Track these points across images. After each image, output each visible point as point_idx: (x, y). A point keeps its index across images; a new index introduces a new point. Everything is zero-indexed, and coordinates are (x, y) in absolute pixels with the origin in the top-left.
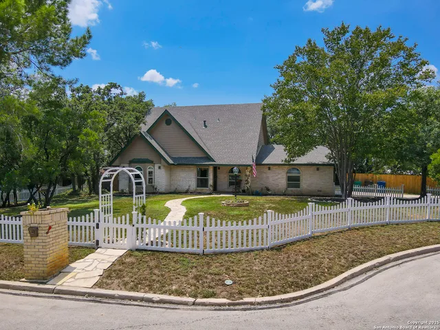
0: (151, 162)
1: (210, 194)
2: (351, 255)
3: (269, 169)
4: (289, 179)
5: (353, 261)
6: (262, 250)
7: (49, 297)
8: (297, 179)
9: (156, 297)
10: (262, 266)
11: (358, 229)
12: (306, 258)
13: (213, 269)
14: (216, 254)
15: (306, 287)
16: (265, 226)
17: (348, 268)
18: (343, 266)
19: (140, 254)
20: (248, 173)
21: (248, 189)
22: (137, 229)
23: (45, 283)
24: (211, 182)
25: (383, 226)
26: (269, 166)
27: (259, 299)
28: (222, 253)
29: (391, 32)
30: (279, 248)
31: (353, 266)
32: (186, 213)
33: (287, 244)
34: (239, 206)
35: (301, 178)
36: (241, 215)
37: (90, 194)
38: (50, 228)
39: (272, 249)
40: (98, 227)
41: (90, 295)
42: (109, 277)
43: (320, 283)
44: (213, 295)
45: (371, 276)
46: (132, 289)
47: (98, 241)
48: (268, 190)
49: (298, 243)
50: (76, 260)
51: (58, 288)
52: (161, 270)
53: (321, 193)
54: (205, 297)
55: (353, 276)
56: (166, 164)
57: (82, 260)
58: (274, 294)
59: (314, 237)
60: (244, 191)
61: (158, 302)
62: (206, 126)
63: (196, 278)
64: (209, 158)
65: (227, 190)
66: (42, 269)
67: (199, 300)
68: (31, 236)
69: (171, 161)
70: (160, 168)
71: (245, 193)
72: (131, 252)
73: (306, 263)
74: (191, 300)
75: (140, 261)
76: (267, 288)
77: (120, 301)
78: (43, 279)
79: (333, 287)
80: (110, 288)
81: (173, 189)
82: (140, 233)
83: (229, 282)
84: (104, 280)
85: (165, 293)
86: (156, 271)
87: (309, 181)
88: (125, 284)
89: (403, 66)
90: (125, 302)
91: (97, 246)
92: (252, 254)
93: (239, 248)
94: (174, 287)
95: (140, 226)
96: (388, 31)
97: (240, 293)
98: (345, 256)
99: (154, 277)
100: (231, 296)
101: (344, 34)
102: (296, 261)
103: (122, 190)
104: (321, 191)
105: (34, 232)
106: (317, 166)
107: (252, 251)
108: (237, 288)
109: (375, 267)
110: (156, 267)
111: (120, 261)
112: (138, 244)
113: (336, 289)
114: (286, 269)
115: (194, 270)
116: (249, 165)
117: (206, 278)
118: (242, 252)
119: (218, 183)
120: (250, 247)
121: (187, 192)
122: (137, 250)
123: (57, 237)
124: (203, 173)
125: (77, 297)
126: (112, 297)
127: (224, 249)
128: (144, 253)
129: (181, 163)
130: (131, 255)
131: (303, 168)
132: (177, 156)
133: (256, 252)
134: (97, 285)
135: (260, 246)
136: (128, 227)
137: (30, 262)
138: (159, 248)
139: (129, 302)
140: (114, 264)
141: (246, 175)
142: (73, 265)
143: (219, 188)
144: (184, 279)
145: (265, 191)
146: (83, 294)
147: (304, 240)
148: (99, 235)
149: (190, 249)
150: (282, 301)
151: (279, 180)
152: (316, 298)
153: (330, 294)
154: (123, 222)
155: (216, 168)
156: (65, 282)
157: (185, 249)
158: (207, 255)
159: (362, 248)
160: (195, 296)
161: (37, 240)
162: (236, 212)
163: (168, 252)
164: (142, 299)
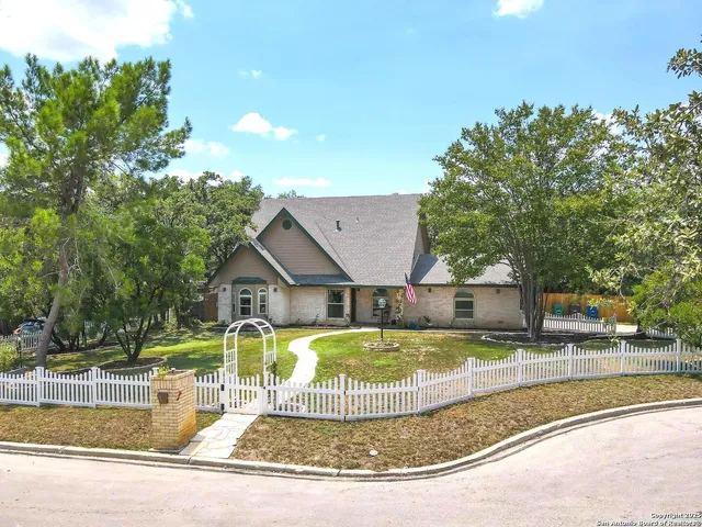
0: (264, 282)
1: (347, 327)
2: (512, 422)
3: (430, 290)
4: (458, 305)
5: (513, 429)
6: (412, 415)
7: (185, 468)
8: (470, 305)
9: (299, 468)
10: (410, 435)
11: (529, 388)
12: (461, 425)
13: (357, 438)
14: (359, 420)
15: (455, 458)
16: (415, 388)
17: (505, 437)
18: (500, 435)
19: (274, 421)
20: (399, 298)
21: (400, 320)
22: (269, 392)
23: (177, 454)
24: (347, 310)
25: (562, 383)
26: (430, 287)
27: (405, 470)
28: (365, 420)
29: (593, 113)
30: (430, 413)
31: (512, 435)
32: (319, 364)
33: (440, 408)
34: (387, 351)
35: (475, 304)
36: (389, 366)
37: (179, 328)
38: (180, 393)
39: (423, 414)
40: (223, 389)
41: (229, 466)
42: (244, 446)
43: (470, 453)
44: (358, 466)
45: (529, 446)
46: (272, 460)
47: (223, 405)
48: (428, 321)
49: (455, 407)
50: (203, 427)
51: (194, 458)
52: (299, 439)
53: (503, 326)
54: (349, 468)
55: (509, 446)
56: (284, 286)
57: (209, 428)
58: (421, 465)
59: (474, 399)
60: (394, 322)
61: (300, 473)
62: (339, 229)
63: (339, 448)
64: (344, 276)
65: (369, 321)
66: (172, 438)
67: (343, 471)
68: (161, 403)
69: (291, 282)
70: (275, 290)
71: (395, 325)
72: (263, 418)
73: (460, 431)
74: (336, 471)
75: (275, 429)
76: (414, 459)
77: (261, 472)
78: (174, 448)
79: (484, 458)
80: (248, 459)
81: (294, 319)
82: (272, 396)
83: (373, 453)
84: (241, 451)
85: (307, 463)
86: (294, 441)
87: (485, 309)
88: (264, 455)
89: (608, 159)
90: (267, 473)
91: (221, 411)
92: (400, 420)
93: (386, 413)
94: (316, 458)
95: (272, 388)
96: (589, 111)
97: (386, 464)
98: (506, 422)
99: (293, 448)
100: (376, 467)
101: (527, 116)
102: (448, 429)
103: (224, 322)
104: (502, 322)
105: (164, 398)
106: (497, 288)
107: (400, 416)
108: (382, 459)
109: (538, 435)
110: (294, 436)
111: (253, 429)
112: (270, 409)
113: (487, 460)
114: (436, 438)
115: (336, 439)
116: (401, 287)
117: (349, 448)
118: (388, 418)
119: (358, 310)
120: (397, 413)
121: (314, 325)
122: (269, 416)
123: (186, 403)
124: (336, 296)
125: (216, 468)
126: (253, 468)
127: (368, 415)
128: (278, 419)
129: (306, 283)
130: (263, 422)
131: (477, 290)
132: (300, 274)
133: (405, 418)
134: (235, 455)
135: (409, 411)
136: (258, 389)
137: (159, 431)
138: (294, 413)
139: (271, 473)
140: (246, 433)
141: (397, 301)
142: (200, 433)
143: (359, 318)
144: (326, 449)
145: (423, 322)
146: (222, 465)
147: (462, 402)
148: (224, 398)
149: (330, 415)
150: (428, 472)
151: (444, 306)
152: (464, 469)
153: (480, 465)
154: (253, 384)
155: (354, 290)
156: (198, 452)
157: (324, 415)
158: (349, 422)
159: (527, 412)
160: (339, 467)
161: (168, 407)
162: (382, 362)
163: (304, 418)
164: (284, 471)
